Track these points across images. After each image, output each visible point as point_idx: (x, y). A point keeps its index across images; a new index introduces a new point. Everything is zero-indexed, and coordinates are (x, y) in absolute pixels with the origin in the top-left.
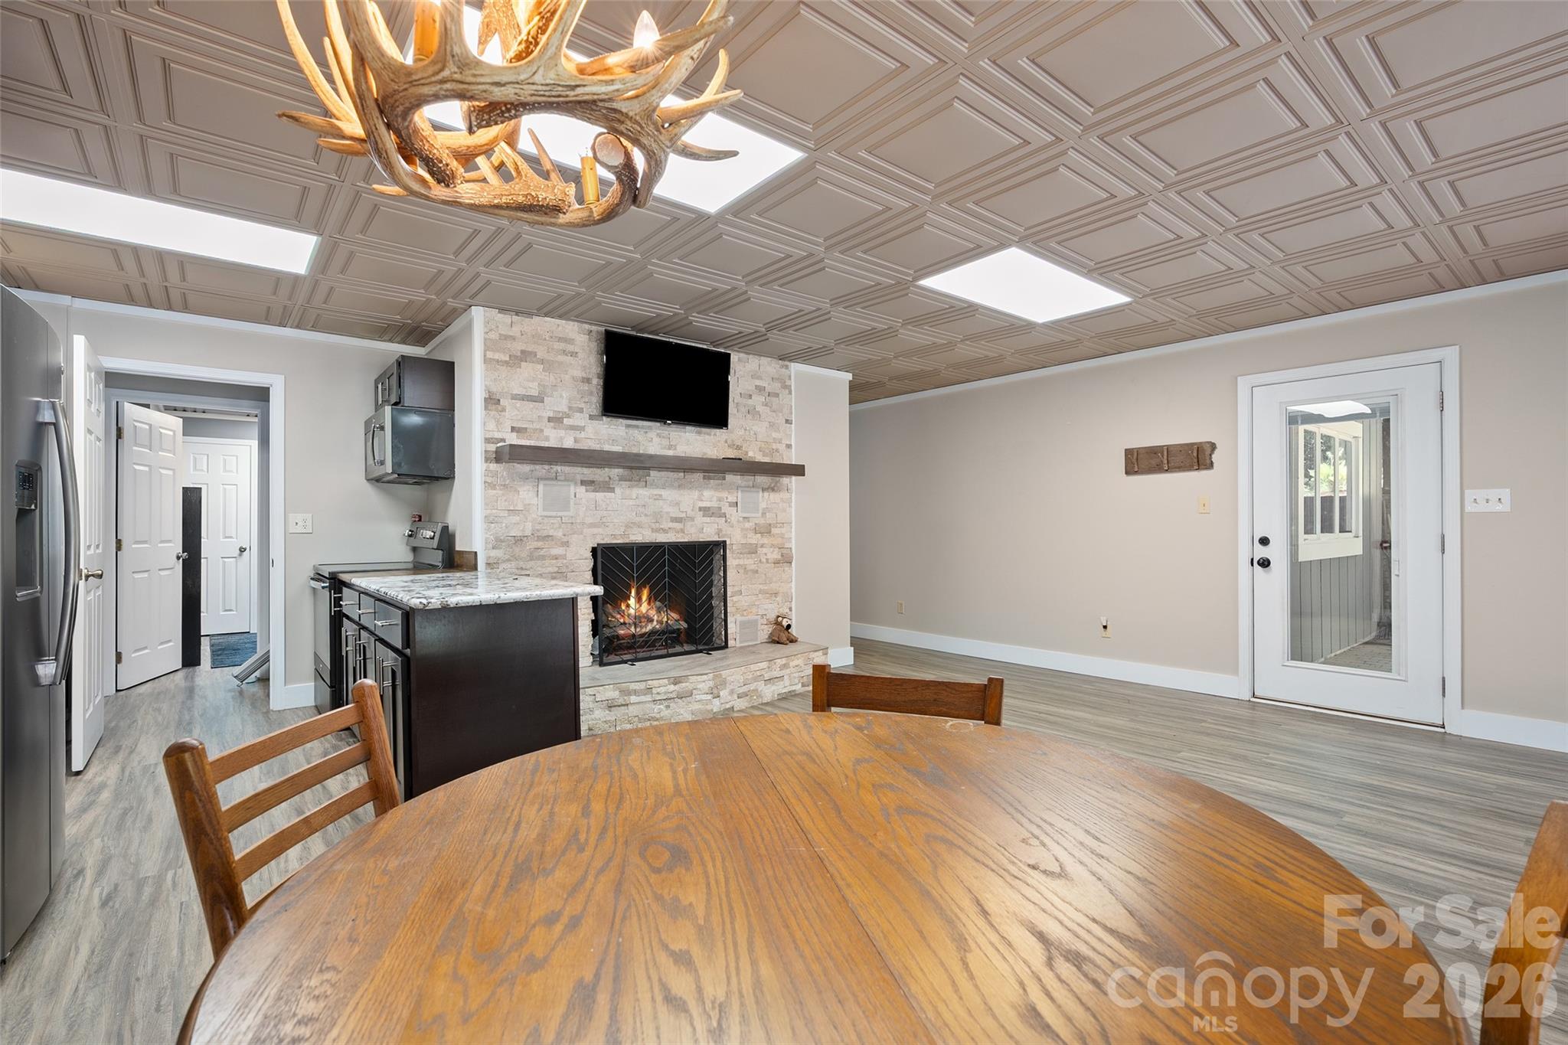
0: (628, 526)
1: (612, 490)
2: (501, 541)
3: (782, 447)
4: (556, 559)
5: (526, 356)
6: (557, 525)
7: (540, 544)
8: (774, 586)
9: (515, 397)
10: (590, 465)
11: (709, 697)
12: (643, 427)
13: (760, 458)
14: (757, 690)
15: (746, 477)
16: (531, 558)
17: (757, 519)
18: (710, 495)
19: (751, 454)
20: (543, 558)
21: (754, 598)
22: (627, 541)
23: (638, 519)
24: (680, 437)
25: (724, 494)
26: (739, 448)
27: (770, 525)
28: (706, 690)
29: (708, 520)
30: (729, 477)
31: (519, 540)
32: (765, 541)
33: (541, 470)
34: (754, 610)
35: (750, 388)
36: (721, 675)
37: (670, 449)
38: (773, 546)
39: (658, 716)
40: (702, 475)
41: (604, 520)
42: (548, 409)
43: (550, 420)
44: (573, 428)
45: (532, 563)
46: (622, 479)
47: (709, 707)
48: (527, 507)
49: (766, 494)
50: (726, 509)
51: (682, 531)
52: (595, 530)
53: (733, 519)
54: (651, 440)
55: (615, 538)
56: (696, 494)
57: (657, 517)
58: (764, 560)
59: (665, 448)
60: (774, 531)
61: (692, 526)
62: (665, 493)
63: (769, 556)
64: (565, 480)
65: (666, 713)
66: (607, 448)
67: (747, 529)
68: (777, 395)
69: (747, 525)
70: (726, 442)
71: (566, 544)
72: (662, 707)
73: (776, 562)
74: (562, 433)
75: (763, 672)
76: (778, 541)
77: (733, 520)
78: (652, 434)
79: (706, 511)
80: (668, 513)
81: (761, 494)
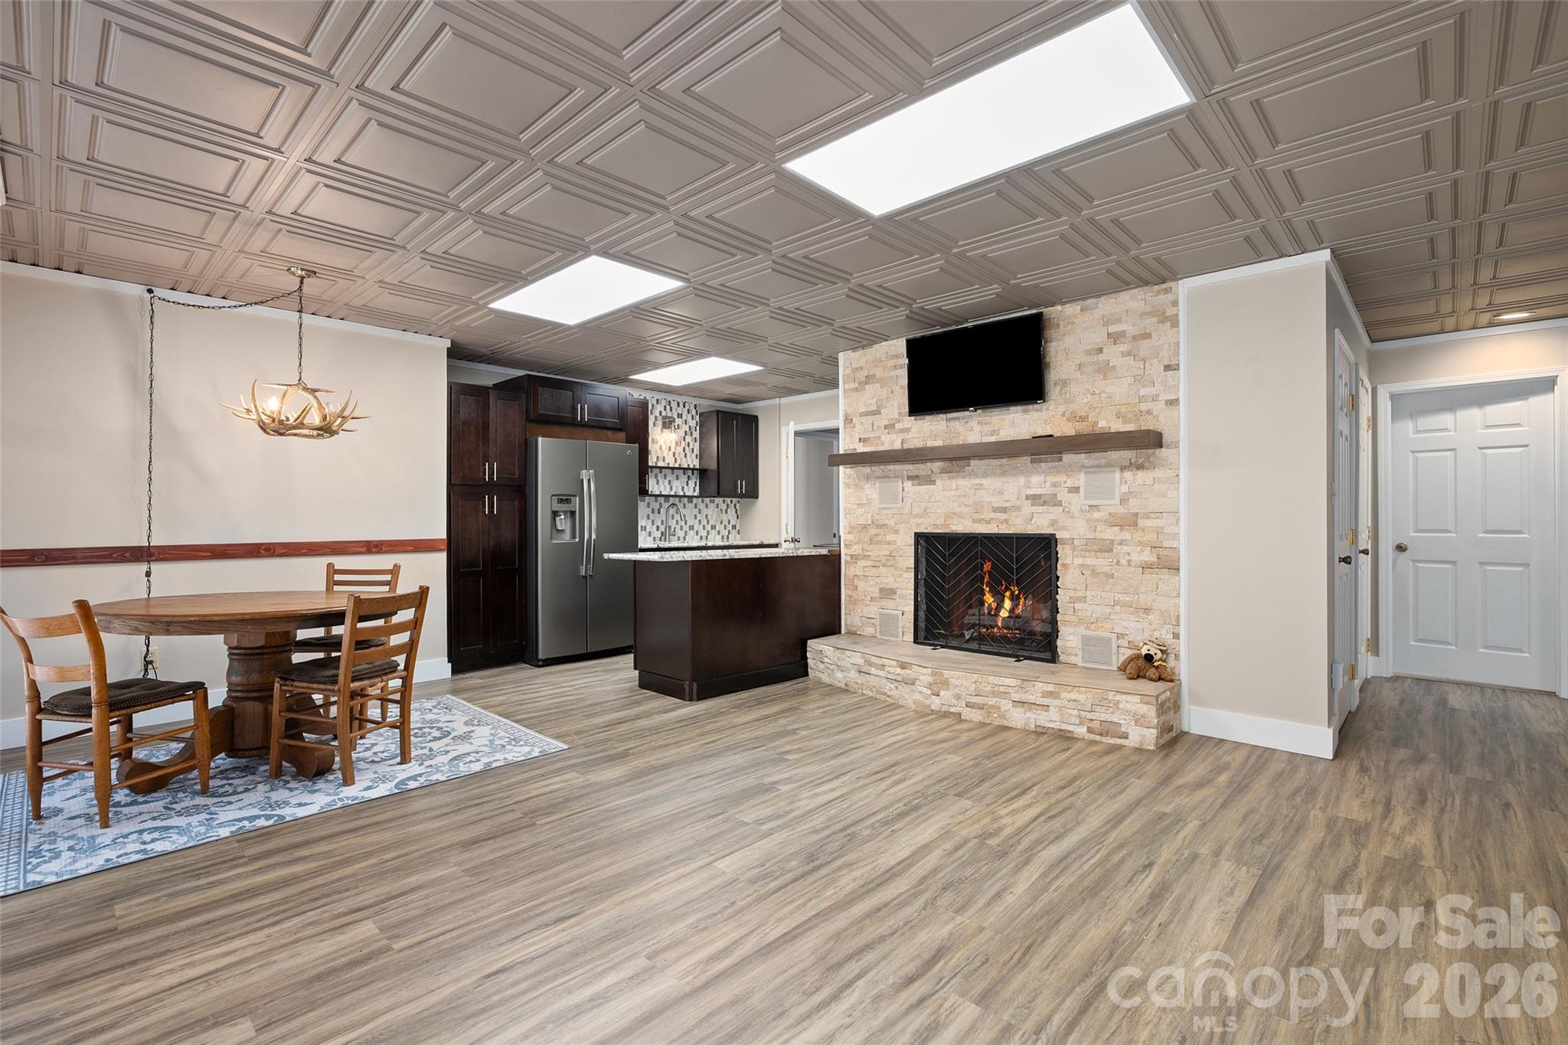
0: (948, 516)
1: (933, 483)
2: (854, 528)
3: (1158, 407)
4: (889, 544)
5: (869, 379)
6: (890, 516)
7: (877, 531)
8: (1144, 600)
9: (862, 415)
10: (914, 462)
11: (929, 692)
12: (963, 418)
13: (1118, 426)
14: (999, 708)
15: (1094, 455)
16: (871, 542)
17: (1113, 505)
18: (1039, 480)
19: (1102, 424)
20: (880, 543)
21: (1107, 610)
22: (948, 531)
23: (958, 510)
24: (1003, 420)
25: (1061, 478)
26: (1083, 419)
27: (1136, 515)
28: (925, 684)
29: (1040, 509)
30: (1068, 458)
31: (865, 527)
32: (1127, 536)
33: (878, 469)
34: (1108, 626)
35: (1100, 340)
36: (942, 674)
37: (992, 435)
38: (1140, 543)
39: (889, 693)
40: (1029, 458)
41: (928, 511)
42: (882, 420)
43: (886, 427)
44: (902, 431)
45: (871, 547)
46: (943, 471)
47: (927, 702)
48: (869, 501)
49: (1128, 474)
50: (1063, 496)
51: (1006, 521)
52: (920, 520)
53: (1073, 507)
54: (972, 430)
55: (937, 527)
56: (1022, 480)
57: (978, 507)
58: (1124, 562)
59: (987, 435)
60: (1141, 522)
61: (1017, 517)
62: (986, 482)
63: (1135, 557)
64: (895, 477)
65: (895, 693)
66: (930, 444)
67: (1097, 520)
68: (1147, 336)
69: (1096, 515)
70: (1064, 415)
71: (896, 532)
72: (892, 686)
73: (1146, 567)
74: (894, 436)
75: (1010, 690)
76: (1151, 537)
77: (1074, 509)
78: (973, 423)
79: (1035, 499)
80: (989, 503)
81: (1118, 475)
